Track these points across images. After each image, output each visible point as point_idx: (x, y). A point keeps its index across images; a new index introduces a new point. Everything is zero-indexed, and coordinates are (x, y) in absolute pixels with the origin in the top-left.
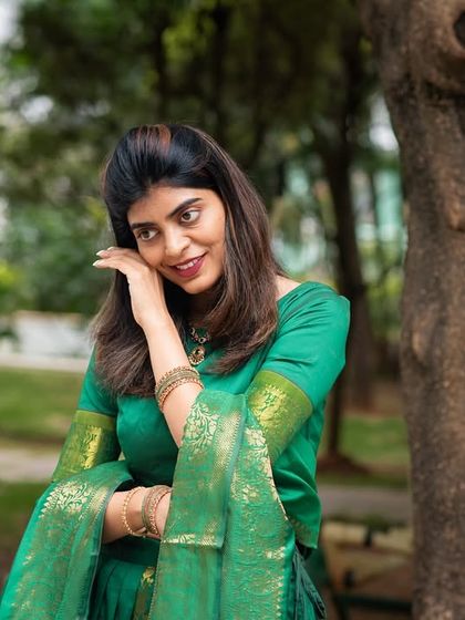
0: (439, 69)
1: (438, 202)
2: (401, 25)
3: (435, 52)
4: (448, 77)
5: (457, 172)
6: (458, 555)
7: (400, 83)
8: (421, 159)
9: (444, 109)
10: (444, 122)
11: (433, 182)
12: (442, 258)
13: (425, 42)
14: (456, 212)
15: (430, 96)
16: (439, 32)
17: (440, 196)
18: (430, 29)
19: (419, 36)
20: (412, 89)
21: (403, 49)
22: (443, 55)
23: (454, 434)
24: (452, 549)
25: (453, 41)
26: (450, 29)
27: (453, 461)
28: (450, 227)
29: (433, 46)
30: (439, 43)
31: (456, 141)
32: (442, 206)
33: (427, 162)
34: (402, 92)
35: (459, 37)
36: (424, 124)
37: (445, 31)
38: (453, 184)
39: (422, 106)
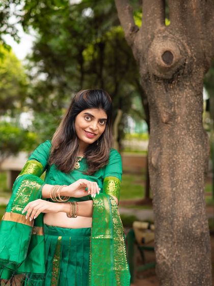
0: (157, 71)
1: (159, 114)
2: (146, 56)
3: (156, 65)
4: (161, 73)
5: (164, 104)
6: (168, 231)
7: (146, 75)
8: (153, 100)
9: (160, 84)
10: (160, 88)
11: (157, 107)
12: (160, 132)
13: (153, 61)
14: (164, 117)
15: (155, 79)
16: (157, 58)
17: (159, 112)
18: (154, 57)
19: (151, 60)
20: (149, 77)
21: (146, 64)
22: (158, 66)
23: (165, 190)
24: (166, 229)
25: (162, 61)
26: (161, 57)
27: (165, 199)
28: (163, 122)
29: (155, 63)
30: (157, 62)
31: (164, 94)
32: (160, 115)
33: (155, 101)
34: (146, 78)
35: (164, 60)
36: (153, 88)
37: (159, 58)
38: (163, 108)
39: (153, 83)
